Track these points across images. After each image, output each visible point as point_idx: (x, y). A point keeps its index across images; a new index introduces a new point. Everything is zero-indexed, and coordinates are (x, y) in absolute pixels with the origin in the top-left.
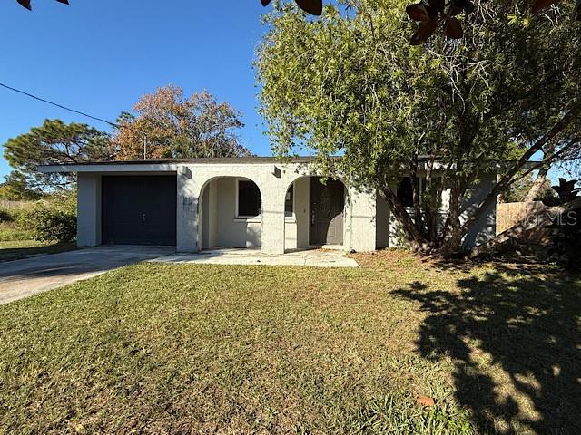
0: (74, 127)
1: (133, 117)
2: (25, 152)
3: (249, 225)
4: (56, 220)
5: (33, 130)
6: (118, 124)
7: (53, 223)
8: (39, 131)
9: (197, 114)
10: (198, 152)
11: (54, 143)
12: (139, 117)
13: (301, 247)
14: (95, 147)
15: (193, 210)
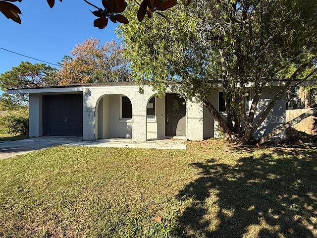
0: (36, 66)
1: (71, 59)
2: (9, 81)
3: (128, 124)
4: (19, 121)
5: (13, 69)
6: (62, 63)
7: (17, 123)
8: (17, 69)
9: (109, 55)
10: (108, 79)
11: (26, 76)
12: (75, 58)
13: (160, 138)
14: (50, 77)
15: (92, 114)
